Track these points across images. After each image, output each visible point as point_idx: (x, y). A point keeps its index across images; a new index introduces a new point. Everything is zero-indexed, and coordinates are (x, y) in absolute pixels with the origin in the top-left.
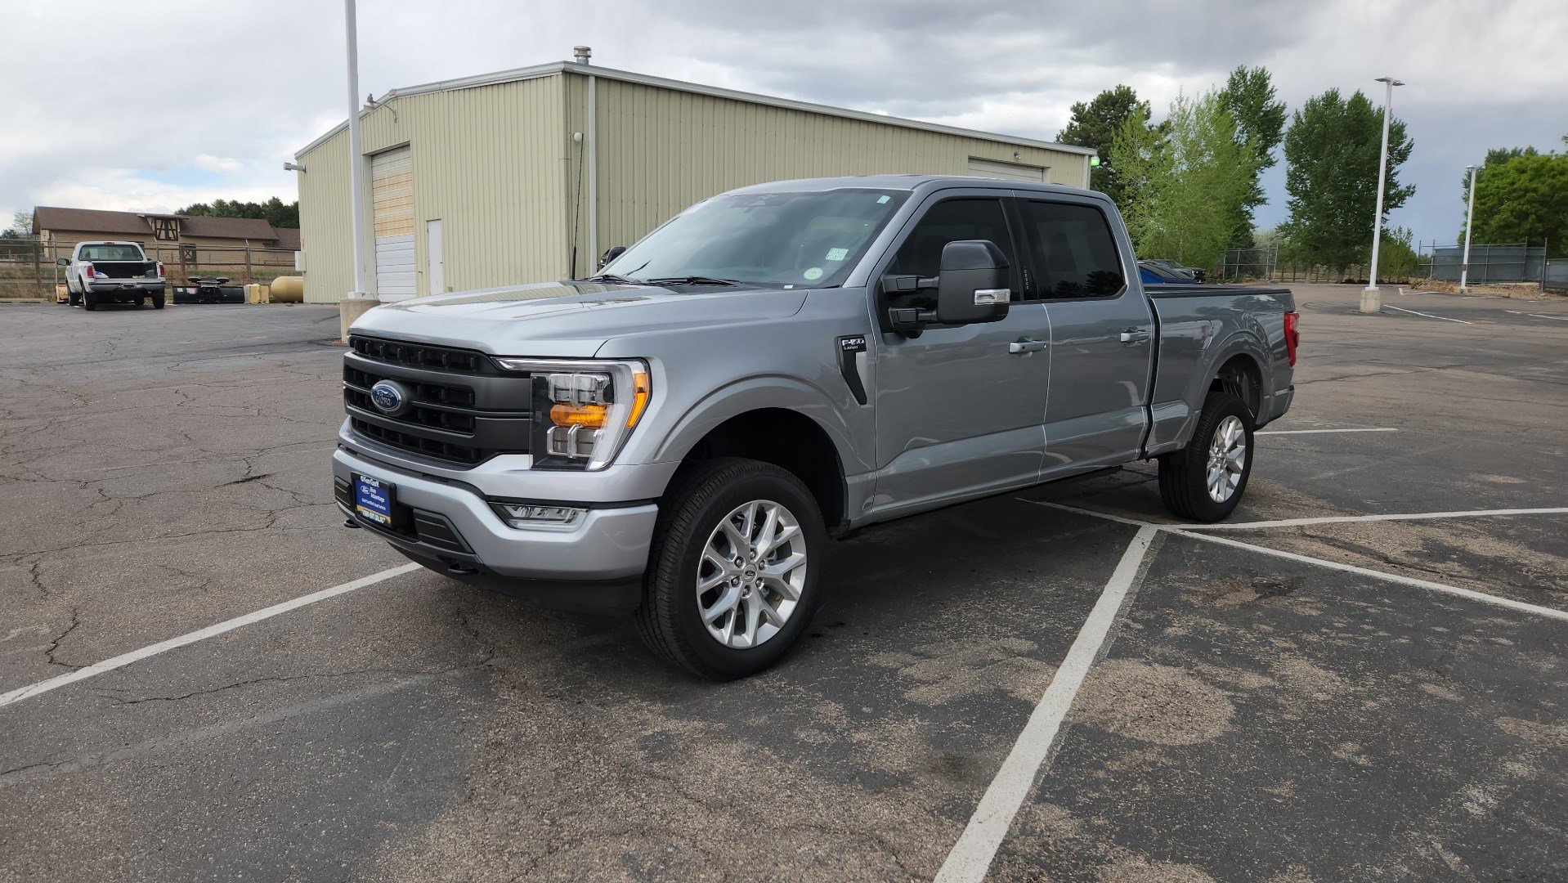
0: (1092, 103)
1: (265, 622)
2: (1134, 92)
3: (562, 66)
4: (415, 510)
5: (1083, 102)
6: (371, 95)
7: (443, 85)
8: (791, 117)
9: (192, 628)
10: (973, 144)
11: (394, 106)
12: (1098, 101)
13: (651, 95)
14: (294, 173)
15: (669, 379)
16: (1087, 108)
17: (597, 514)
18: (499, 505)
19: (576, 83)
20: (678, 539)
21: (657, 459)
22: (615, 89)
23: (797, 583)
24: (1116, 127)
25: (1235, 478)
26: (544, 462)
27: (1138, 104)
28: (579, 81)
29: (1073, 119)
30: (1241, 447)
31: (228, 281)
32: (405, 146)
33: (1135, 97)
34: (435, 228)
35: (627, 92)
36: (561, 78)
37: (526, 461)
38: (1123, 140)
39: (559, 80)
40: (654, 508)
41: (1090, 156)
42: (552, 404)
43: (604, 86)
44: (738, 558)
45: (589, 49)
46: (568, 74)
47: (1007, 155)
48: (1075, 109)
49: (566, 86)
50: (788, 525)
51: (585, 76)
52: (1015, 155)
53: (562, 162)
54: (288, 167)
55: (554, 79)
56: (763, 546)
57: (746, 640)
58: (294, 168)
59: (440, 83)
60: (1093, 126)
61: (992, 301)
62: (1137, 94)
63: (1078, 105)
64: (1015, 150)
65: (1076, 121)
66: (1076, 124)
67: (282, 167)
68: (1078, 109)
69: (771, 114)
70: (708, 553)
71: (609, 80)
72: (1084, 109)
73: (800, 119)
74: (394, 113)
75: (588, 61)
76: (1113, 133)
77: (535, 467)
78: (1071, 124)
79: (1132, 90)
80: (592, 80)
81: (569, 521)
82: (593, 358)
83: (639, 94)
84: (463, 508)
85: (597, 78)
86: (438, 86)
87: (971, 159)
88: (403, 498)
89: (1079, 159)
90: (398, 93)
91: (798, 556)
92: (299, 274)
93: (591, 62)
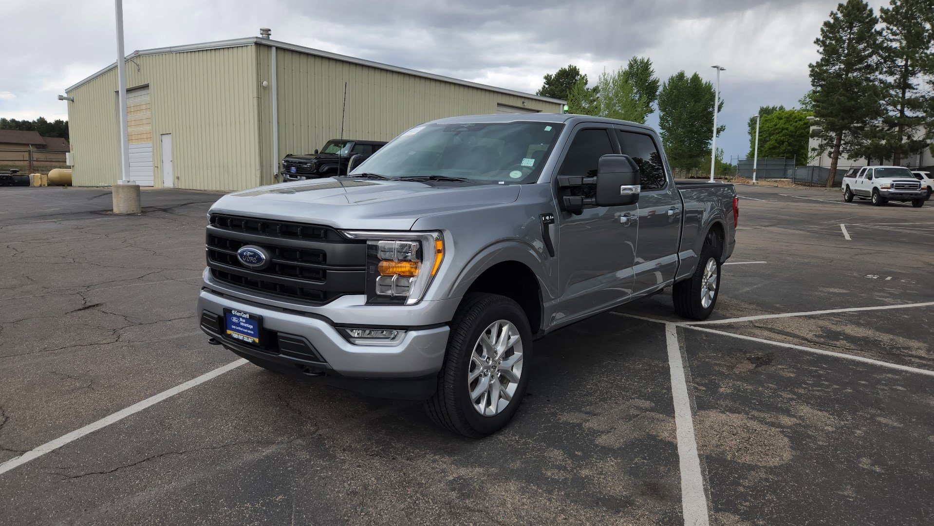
0: (555, 75)
1: (146, 410)
2: (579, 69)
3: (255, 40)
4: (279, 334)
5: (550, 74)
7: (172, 49)
8: (395, 76)
9: (95, 419)
10: (500, 96)
11: (138, 61)
12: (558, 74)
13: (311, 60)
14: (65, 102)
15: (456, 243)
16: (553, 78)
17: (413, 334)
18: (343, 329)
19: (263, 51)
20: (458, 348)
21: (450, 296)
22: (288, 56)
23: (517, 372)
24: (570, 89)
25: (712, 293)
26: (374, 300)
27: (581, 76)
28: (266, 49)
29: (545, 83)
30: (715, 276)
31: (18, 171)
32: (146, 87)
33: (579, 72)
34: (167, 140)
35: (296, 58)
36: (254, 47)
37: (361, 299)
38: (573, 97)
39: (252, 49)
40: (447, 329)
41: (564, 105)
42: (379, 261)
43: (281, 53)
44: (488, 358)
45: (270, 30)
46: (258, 45)
47: (518, 103)
48: (546, 78)
49: (257, 52)
50: (513, 335)
51: (269, 47)
52: (523, 103)
53: (255, 100)
54: (61, 98)
55: (249, 48)
56: (501, 349)
57: (492, 410)
58: (65, 99)
59: (170, 48)
60: (556, 88)
61: (630, 192)
62: (580, 70)
63: (548, 75)
64: (523, 100)
65: (547, 84)
66: (547, 86)
67: (57, 97)
68: (548, 78)
69: (384, 74)
70: (474, 356)
71: (285, 50)
72: (551, 78)
73: (401, 78)
74: (138, 65)
75: (269, 37)
76: (568, 92)
77: (368, 303)
78: (544, 86)
79: (577, 68)
80: (274, 49)
81: (393, 338)
82: (410, 231)
83: (303, 59)
84: (318, 332)
85: (277, 48)
86: (169, 49)
87: (499, 104)
88: (268, 325)
89: (557, 106)
90: (140, 53)
91: (518, 354)
92: (69, 167)
93: (271, 38)
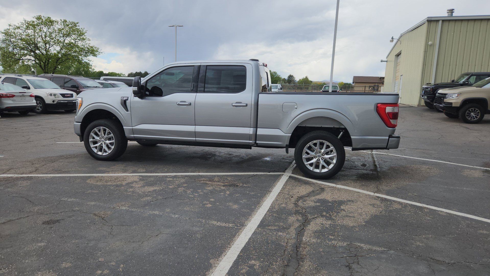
3: (426, 19)
6: (393, 37)
11: (401, 39)
14: (386, 63)
19: (433, 24)
21: (80, 115)
28: (435, 23)
32: (401, 53)
34: (402, 78)
36: (427, 23)
40: (80, 124)
43: (446, 24)
44: (100, 137)
46: (430, 21)
49: (428, 26)
51: (438, 21)
53: (424, 53)
54: (382, 61)
58: (386, 61)
70: (92, 134)
74: (400, 41)
80: (441, 22)
85: (443, 21)
90: (402, 35)
